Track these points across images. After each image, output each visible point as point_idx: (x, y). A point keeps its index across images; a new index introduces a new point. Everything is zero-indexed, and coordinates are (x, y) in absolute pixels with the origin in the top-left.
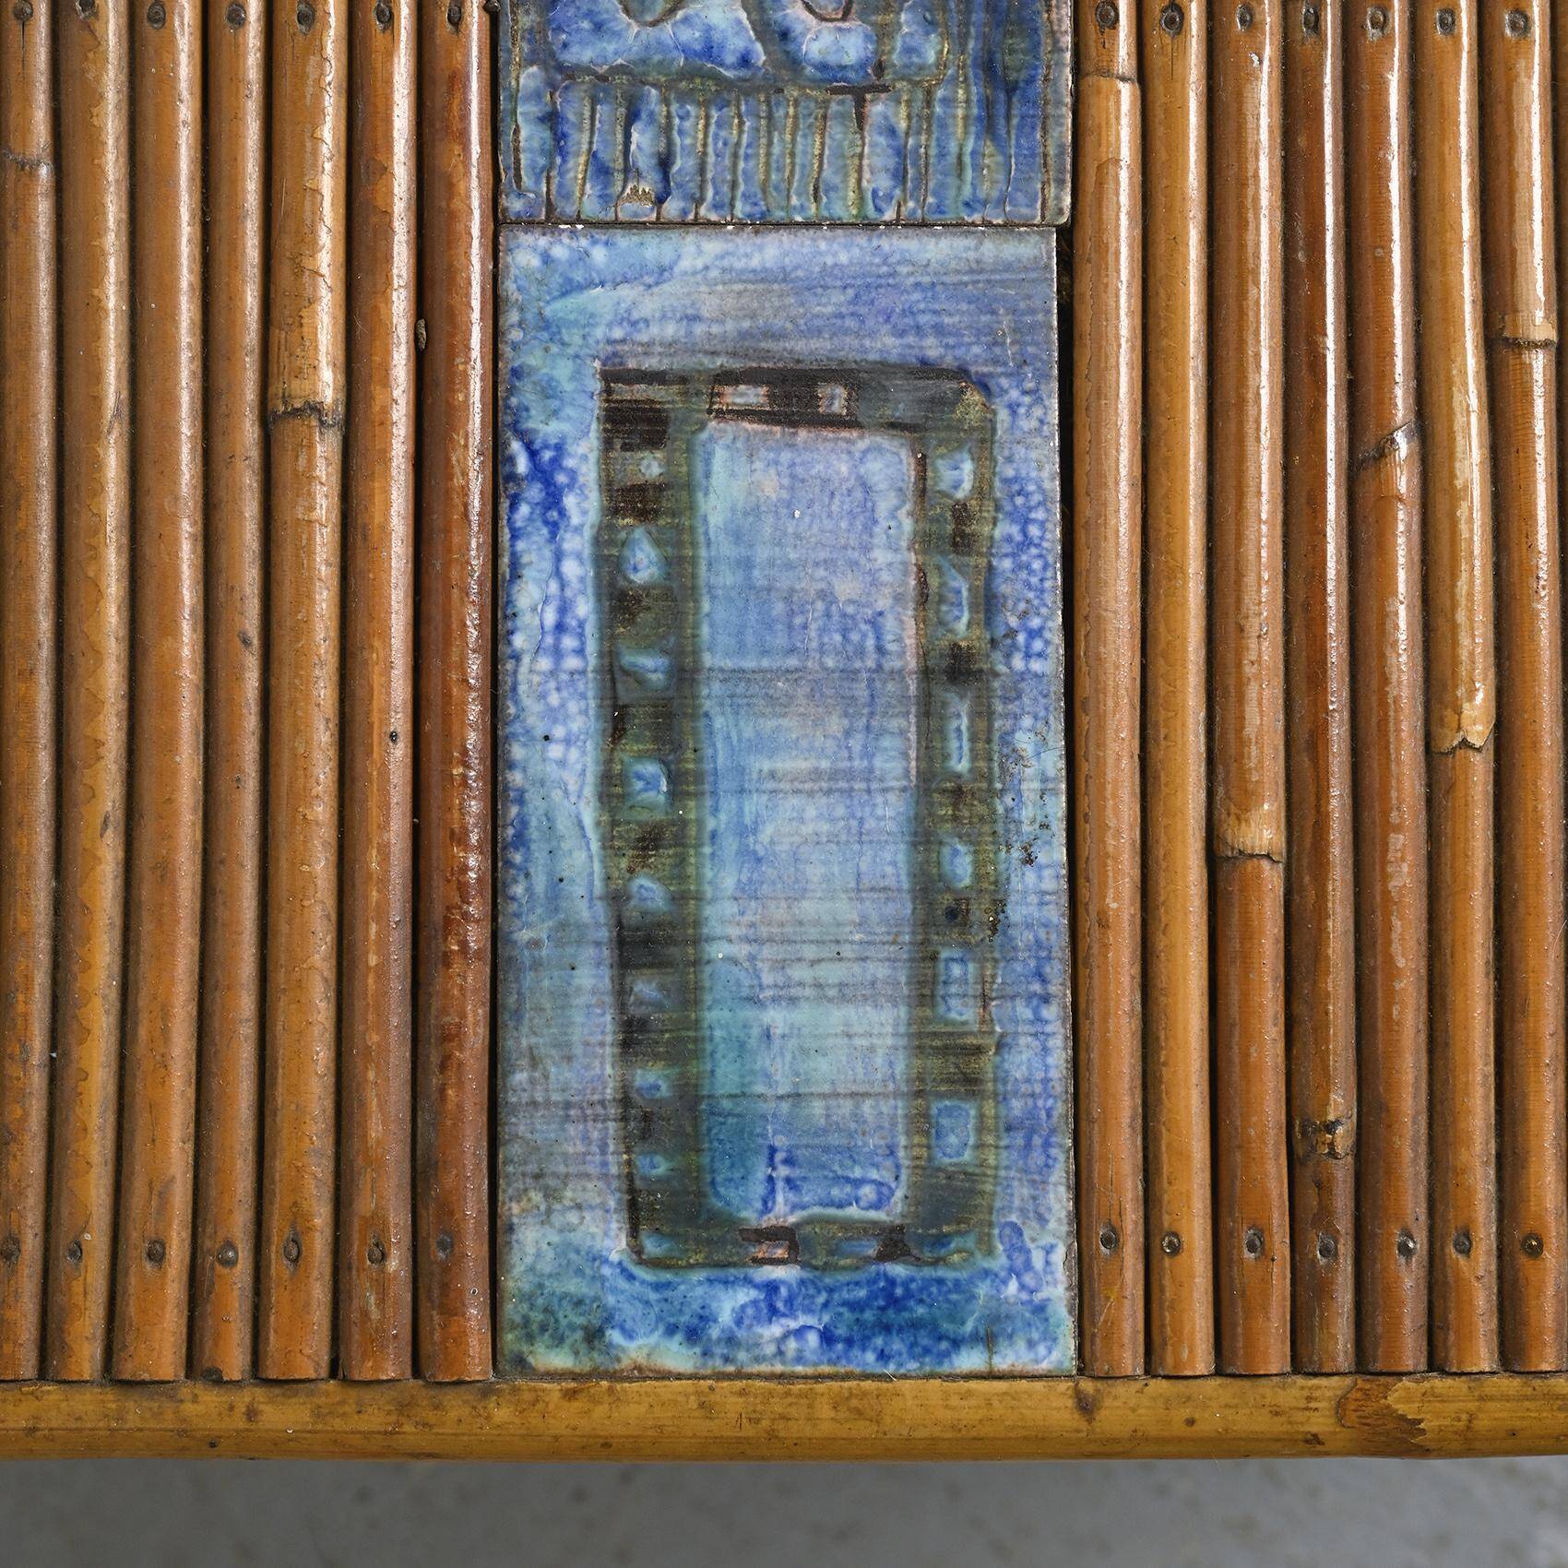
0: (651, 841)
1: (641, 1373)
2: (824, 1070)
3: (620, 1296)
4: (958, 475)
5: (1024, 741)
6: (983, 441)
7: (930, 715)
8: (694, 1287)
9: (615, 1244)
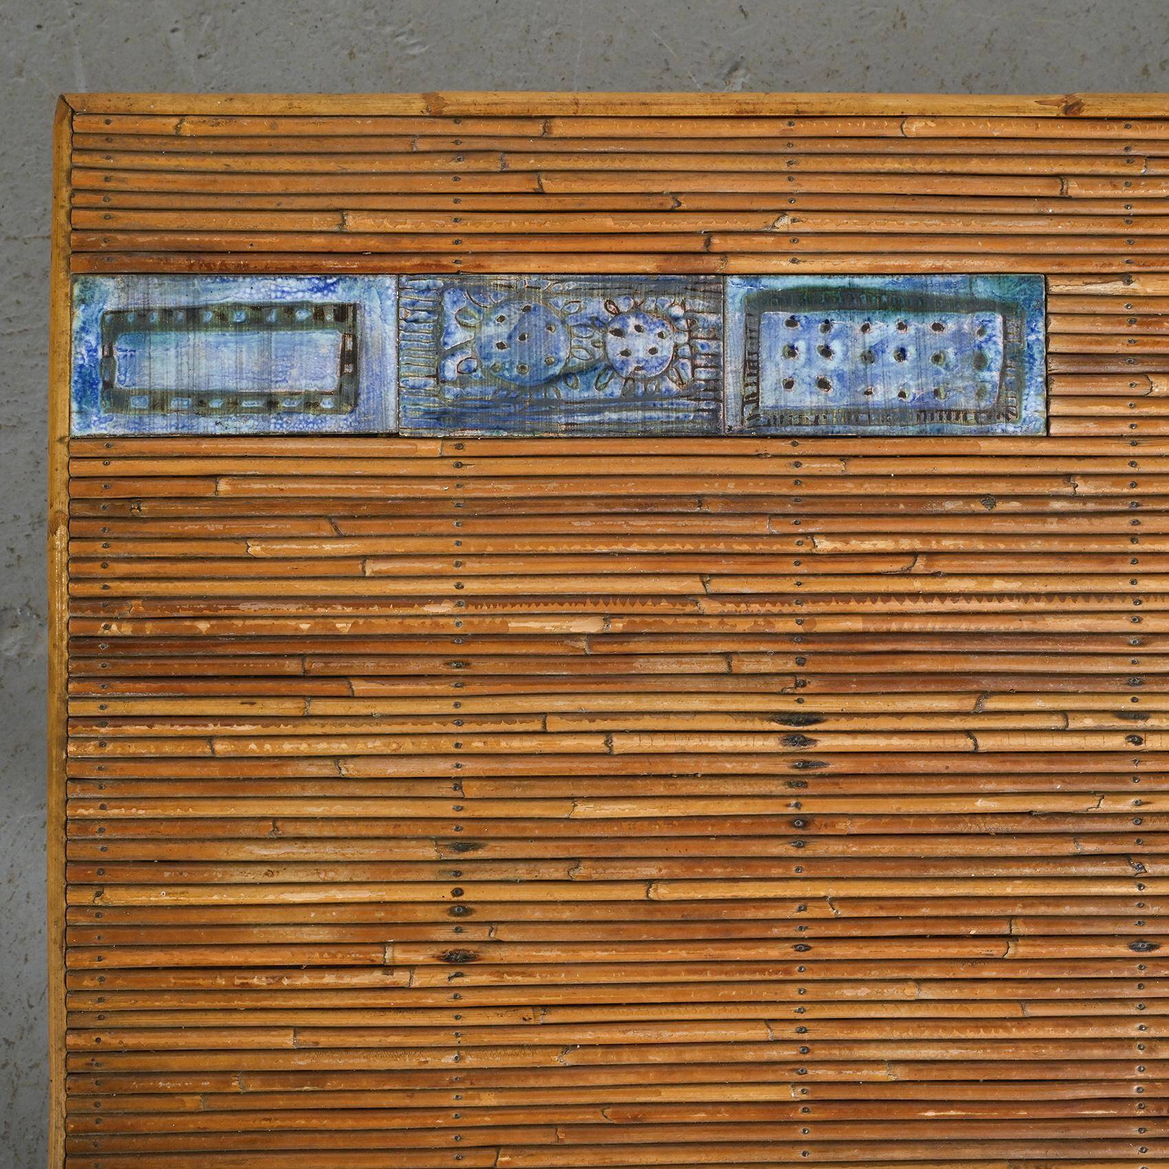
0: (223, 318)
1: (72, 314)
2: (157, 366)
3: (94, 308)
4: (327, 404)
5: (250, 422)
6: (336, 411)
7: (258, 396)
8: (96, 329)
9: (109, 307)
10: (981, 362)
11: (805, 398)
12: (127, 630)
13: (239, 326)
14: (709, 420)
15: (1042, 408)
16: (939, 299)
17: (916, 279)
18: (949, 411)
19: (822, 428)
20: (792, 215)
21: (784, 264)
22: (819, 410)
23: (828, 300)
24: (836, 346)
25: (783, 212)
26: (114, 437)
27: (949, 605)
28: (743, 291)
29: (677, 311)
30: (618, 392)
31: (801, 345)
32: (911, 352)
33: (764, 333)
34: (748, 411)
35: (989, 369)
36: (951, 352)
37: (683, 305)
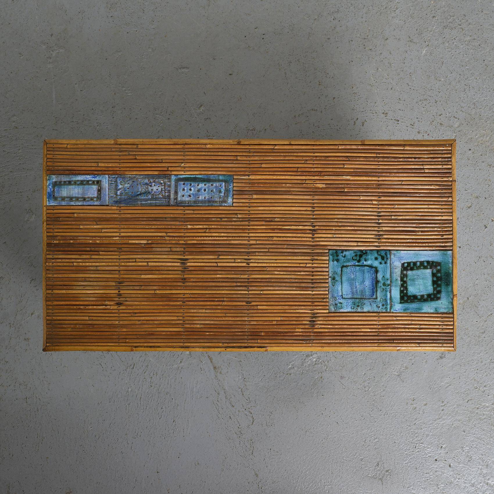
0: (75, 183)
1: (47, 182)
2: (63, 192)
3: (51, 181)
4: (95, 199)
5: (80, 203)
6: (97, 201)
7: (82, 198)
8: (51, 185)
9: (54, 181)
10: (220, 192)
11: (186, 199)
12: (57, 242)
13: (78, 184)
14: (168, 203)
15: (232, 201)
16: (212, 180)
17: (208, 176)
18: (214, 201)
19: (190, 204)
20: (185, 163)
21: (183, 173)
22: (189, 201)
23: (191, 180)
24: (192, 189)
25: (182, 163)
26: (55, 206)
27: (213, 238)
28: (175, 178)
29: (162, 182)
30: (150, 197)
31: (186, 188)
32: (207, 190)
33: (178, 186)
34: (175, 201)
35: (222, 193)
36: (214, 190)
37: (163, 181)
